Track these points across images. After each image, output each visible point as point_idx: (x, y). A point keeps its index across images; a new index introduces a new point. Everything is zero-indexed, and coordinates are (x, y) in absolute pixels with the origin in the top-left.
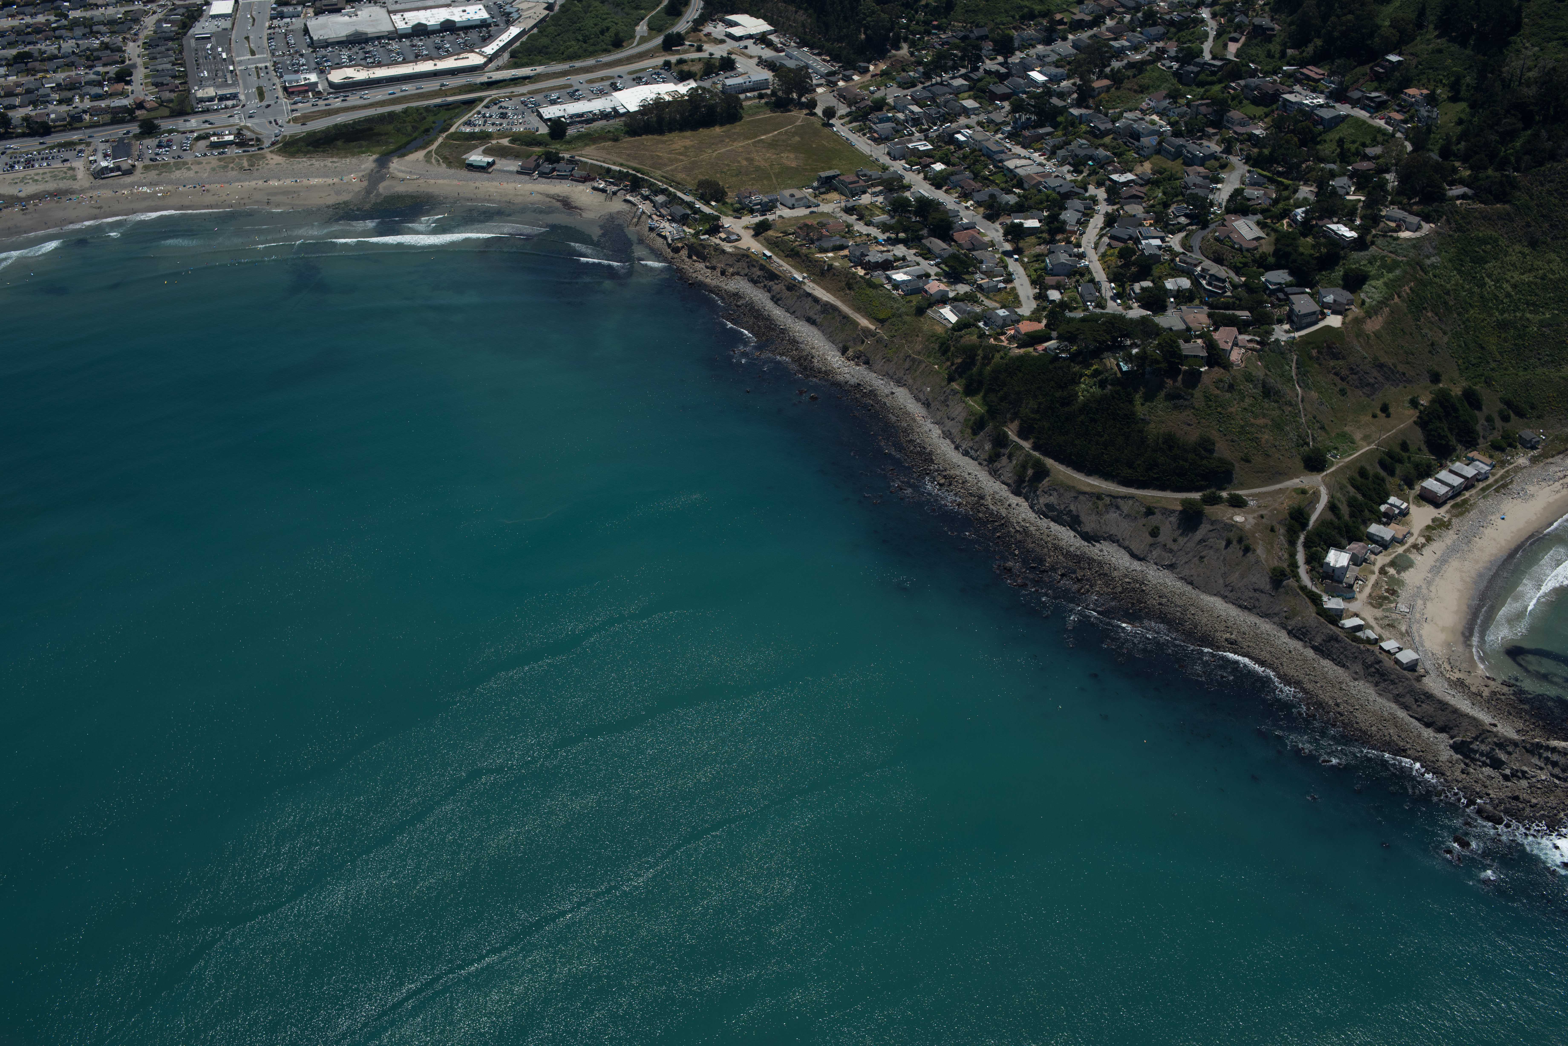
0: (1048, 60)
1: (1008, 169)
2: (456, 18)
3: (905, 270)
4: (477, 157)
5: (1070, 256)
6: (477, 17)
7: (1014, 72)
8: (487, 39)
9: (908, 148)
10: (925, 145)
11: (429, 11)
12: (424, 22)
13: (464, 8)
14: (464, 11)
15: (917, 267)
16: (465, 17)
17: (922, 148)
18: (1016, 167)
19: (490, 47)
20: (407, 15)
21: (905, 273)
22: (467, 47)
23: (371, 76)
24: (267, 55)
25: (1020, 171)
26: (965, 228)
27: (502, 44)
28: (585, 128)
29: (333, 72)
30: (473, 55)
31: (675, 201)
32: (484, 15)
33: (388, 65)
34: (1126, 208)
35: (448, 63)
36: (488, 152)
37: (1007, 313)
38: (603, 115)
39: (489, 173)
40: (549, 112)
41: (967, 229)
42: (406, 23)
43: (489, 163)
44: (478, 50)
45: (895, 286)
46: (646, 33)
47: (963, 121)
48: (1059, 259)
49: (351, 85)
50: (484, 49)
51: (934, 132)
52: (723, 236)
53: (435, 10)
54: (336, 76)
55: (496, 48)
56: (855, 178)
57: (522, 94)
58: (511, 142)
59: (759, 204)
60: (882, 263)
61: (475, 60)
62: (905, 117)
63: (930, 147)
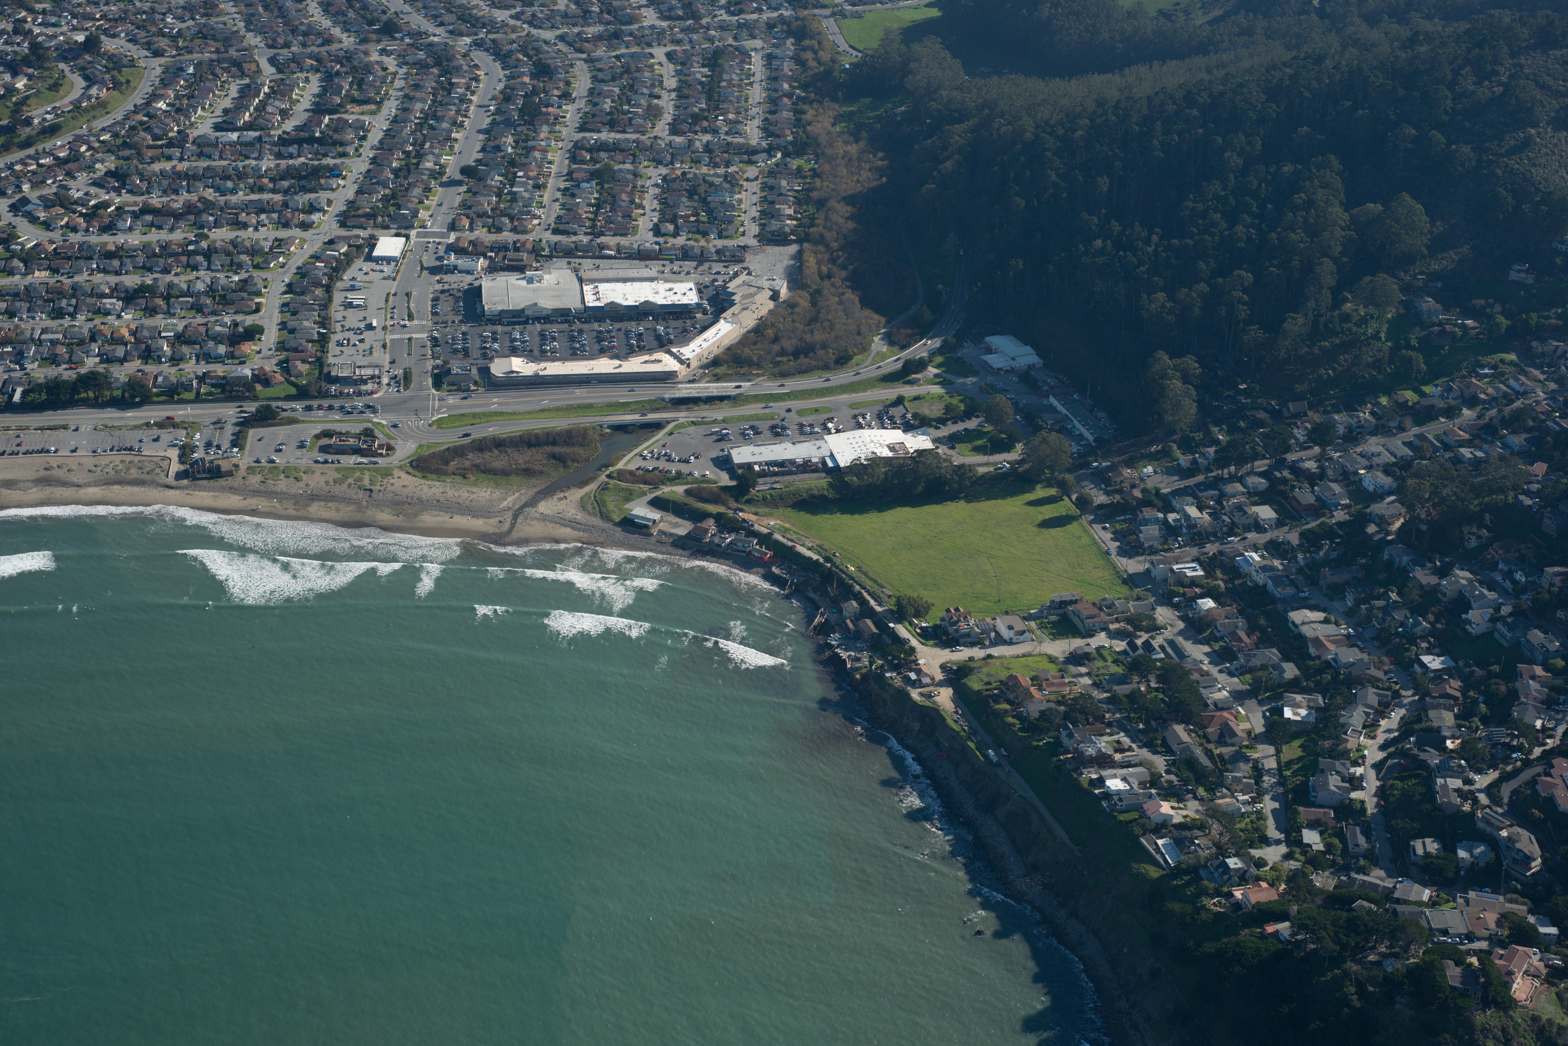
0: (1376, 460)
1: (1293, 623)
2: (659, 298)
3: (1124, 771)
4: (641, 510)
5: (1343, 778)
6: (685, 301)
7: (1330, 473)
8: (688, 335)
9: (1172, 570)
10: (1194, 569)
11: (629, 284)
12: (620, 299)
13: (671, 285)
14: (670, 290)
15: (1142, 768)
16: (670, 300)
17: (1190, 573)
18: (1303, 623)
19: (691, 346)
20: (603, 287)
21: (1124, 779)
22: (663, 344)
23: (541, 373)
24: (427, 323)
25: (1307, 631)
26: (1219, 707)
27: (705, 345)
28: (781, 484)
29: (496, 360)
30: (667, 356)
31: (866, 611)
32: (692, 298)
33: (563, 359)
34: (1432, 713)
35: (635, 365)
36: (657, 503)
37: (1240, 865)
38: (806, 467)
39: (651, 535)
40: (742, 455)
41: (1222, 709)
42: (598, 299)
43: (654, 521)
44: (674, 350)
45: (1108, 795)
46: (885, 349)
47: (1252, 536)
48: (1326, 783)
49: (514, 383)
50: (683, 350)
51: (1211, 549)
52: (913, 676)
53: (637, 285)
54: (498, 368)
55: (698, 350)
56: (1095, 611)
57: (715, 421)
58: (688, 492)
59: (968, 635)
60: (1097, 757)
61: (668, 364)
62: (1178, 521)
63: (1201, 573)
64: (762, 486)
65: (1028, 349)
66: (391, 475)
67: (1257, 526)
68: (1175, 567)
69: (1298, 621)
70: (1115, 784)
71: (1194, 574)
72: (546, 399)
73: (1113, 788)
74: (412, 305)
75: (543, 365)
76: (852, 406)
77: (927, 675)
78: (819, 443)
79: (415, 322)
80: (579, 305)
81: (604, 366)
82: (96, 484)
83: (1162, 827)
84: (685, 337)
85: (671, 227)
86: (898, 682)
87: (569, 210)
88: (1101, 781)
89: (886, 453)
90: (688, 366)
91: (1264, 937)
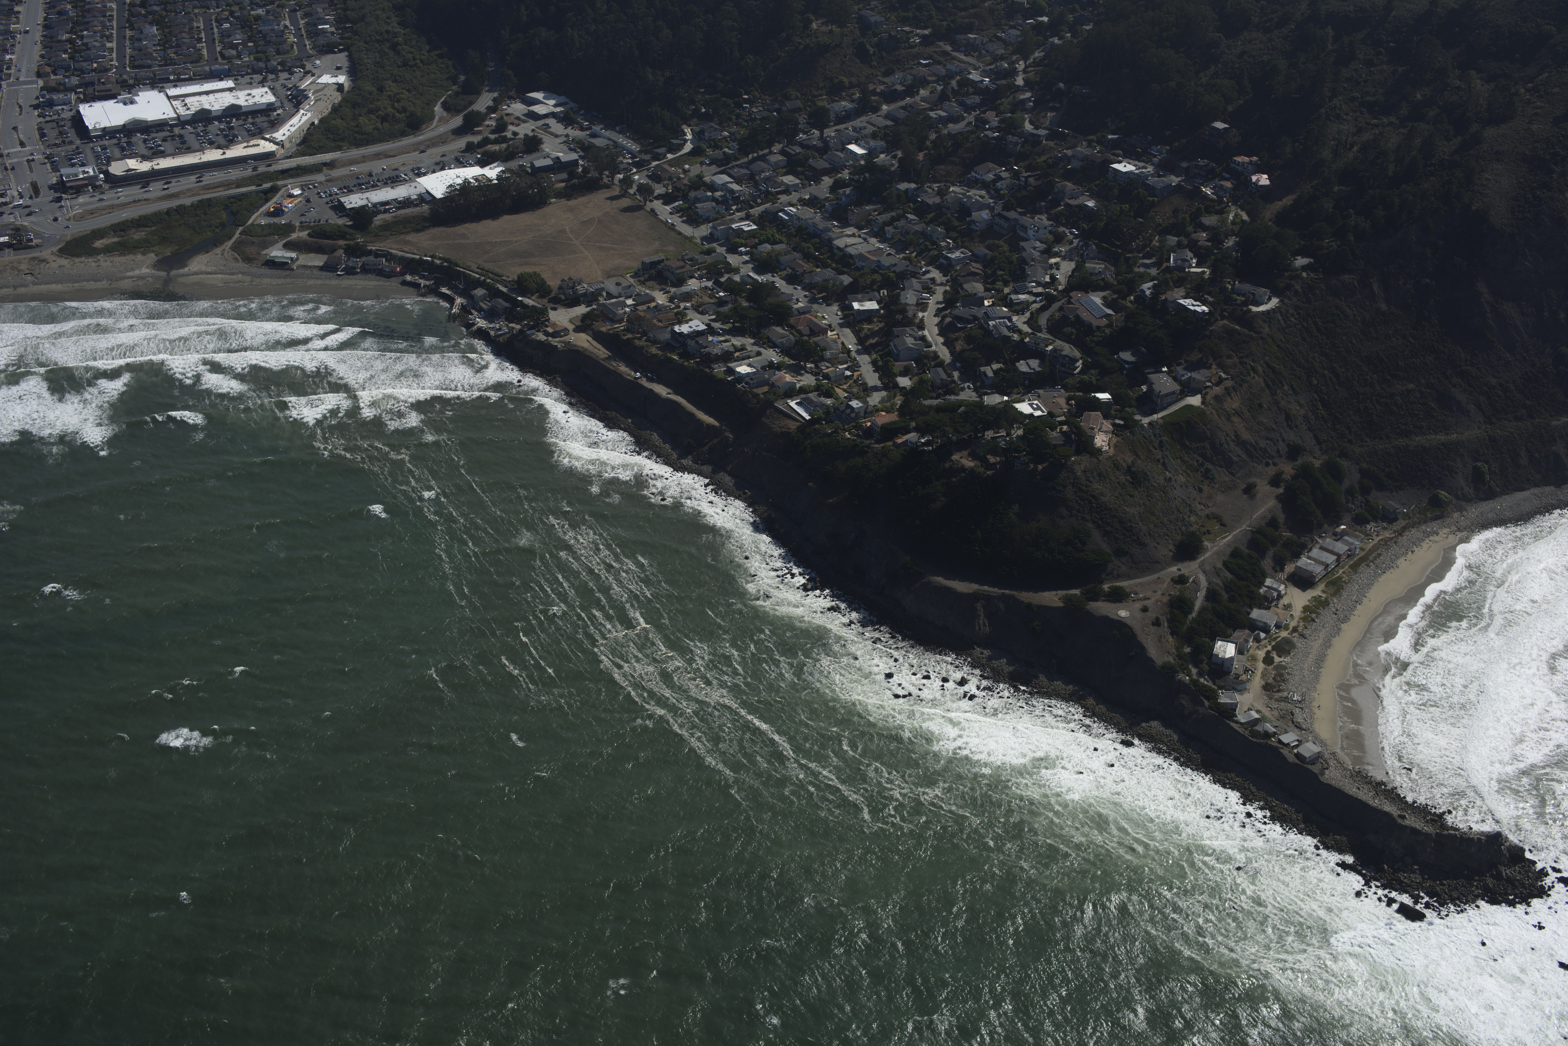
0: (864, 132)
1: (838, 248)
2: (242, 102)
3: (747, 361)
4: (277, 252)
5: (915, 339)
6: (263, 101)
7: (831, 145)
8: (276, 124)
9: (732, 228)
10: (749, 225)
11: (211, 95)
12: (207, 107)
13: (249, 92)
14: (249, 95)
15: (759, 358)
16: (251, 101)
17: (746, 229)
18: (846, 246)
19: (281, 132)
20: (189, 100)
21: (749, 365)
22: (255, 133)
23: (156, 167)
24: (39, 147)
25: (851, 251)
26: (801, 312)
27: (293, 129)
29: (113, 163)
30: (263, 142)
31: (494, 293)
32: (270, 98)
33: (173, 155)
34: (965, 286)
35: (237, 151)
36: (290, 246)
37: (860, 405)
38: (408, 203)
39: (293, 270)
40: (352, 201)
41: (804, 313)
42: (189, 109)
43: (292, 259)
44: (268, 136)
45: (741, 378)
46: (445, 114)
47: (783, 198)
48: (905, 343)
49: (135, 178)
50: (274, 135)
51: (756, 211)
52: (550, 330)
53: (219, 95)
54: (117, 168)
55: (287, 134)
56: (681, 263)
58: (312, 235)
59: (585, 295)
60: (722, 356)
61: (266, 146)
62: (725, 196)
63: (755, 227)
64: (377, 222)
65: (564, 98)
66: (46, 260)
67: (787, 190)
68: (733, 226)
69: (842, 245)
70: (743, 369)
71: (750, 228)
73: (743, 372)
74: (21, 136)
75: (155, 162)
77: (561, 328)
78: (413, 184)
79: (28, 148)
80: (173, 115)
81: (211, 155)
83: (791, 392)
85: (234, 52)
86: (539, 336)
87: (140, 50)
88: (731, 371)
89: (473, 183)
90: (283, 146)
91: (897, 446)
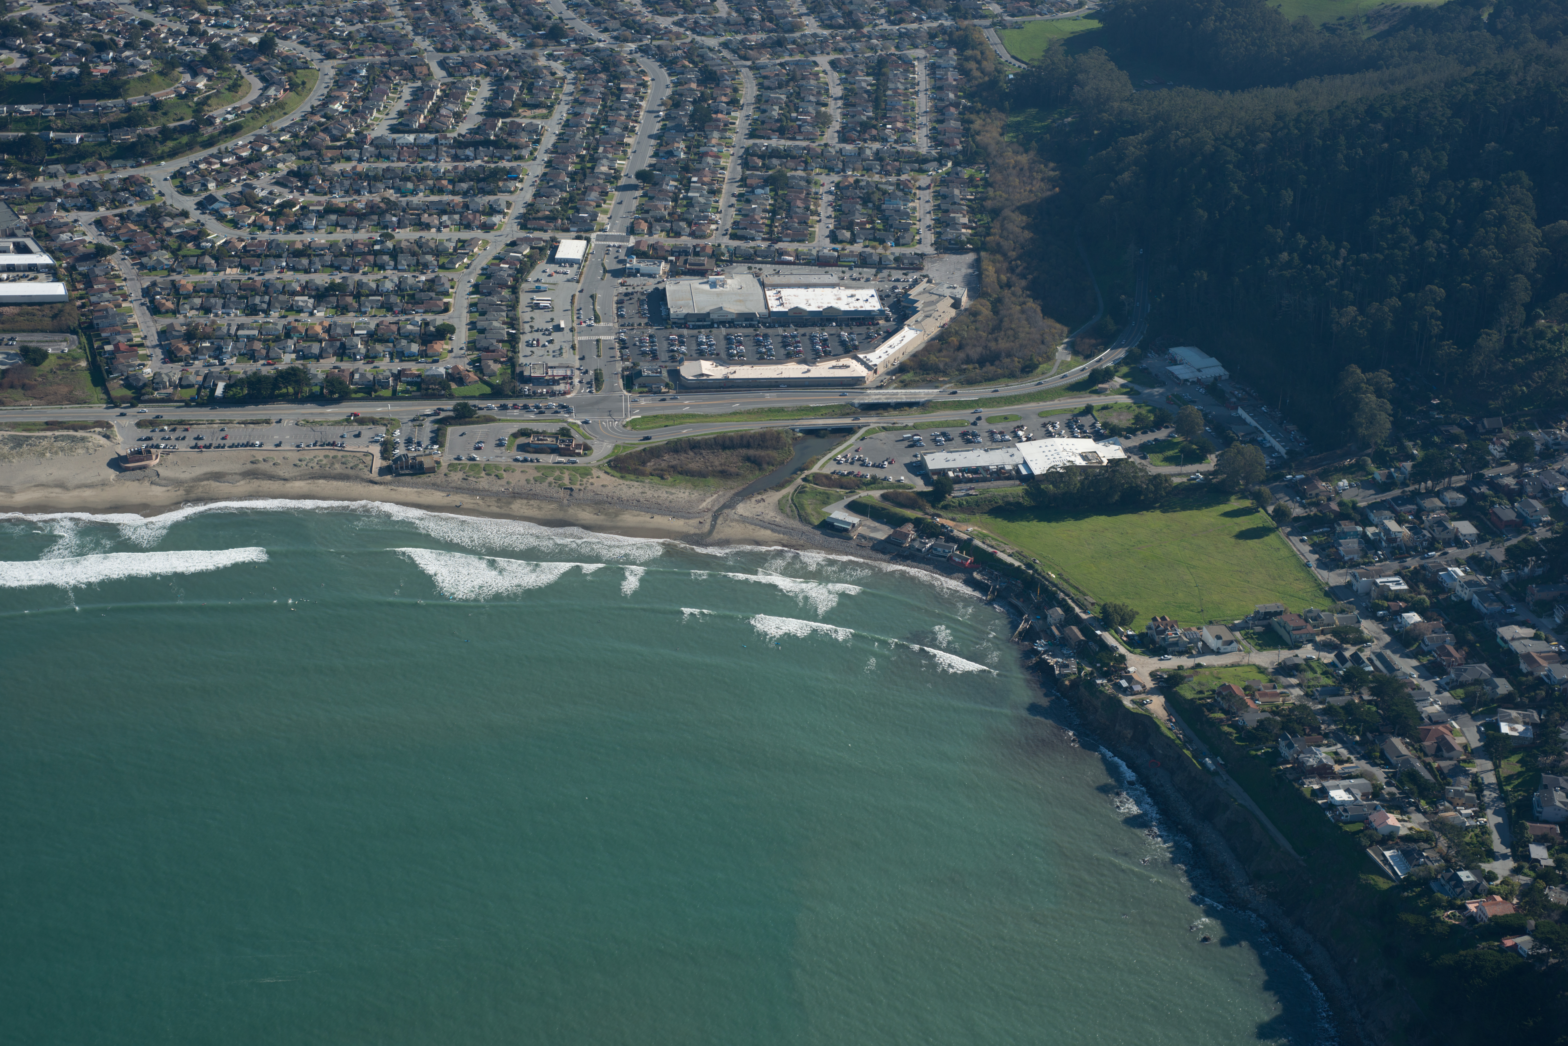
1: (1502, 638)
2: (842, 306)
3: (1346, 782)
4: (839, 514)
6: (867, 307)
7: (1529, 489)
8: (873, 341)
9: (1375, 583)
10: (1398, 583)
11: (810, 290)
12: (803, 305)
13: (852, 292)
14: (852, 296)
15: (1363, 779)
16: (853, 306)
17: (1394, 587)
18: (1513, 639)
19: (877, 353)
20: (785, 292)
21: (1348, 790)
22: (848, 349)
23: (731, 377)
24: (614, 325)
25: (1517, 647)
26: (1433, 720)
27: (891, 351)
28: (976, 490)
29: (686, 363)
30: (854, 362)
31: (1071, 618)
32: (874, 305)
33: (752, 363)
35: (823, 370)
36: (855, 507)
37: (1472, 878)
38: (1000, 474)
39: (851, 538)
40: (936, 461)
41: (1437, 723)
42: (782, 304)
43: (853, 525)
44: (861, 356)
45: (1332, 806)
46: (1069, 358)
47: (1452, 551)
48: (1552, 799)
49: (704, 386)
50: (869, 356)
51: (1412, 563)
52: (1124, 683)
53: (818, 290)
54: (688, 370)
55: (884, 357)
56: (1301, 623)
57: (906, 427)
58: (884, 497)
59: (1176, 644)
60: (1318, 768)
61: (856, 369)
62: (1378, 534)
63: (1404, 587)
64: (958, 492)
65: (1214, 361)
66: (590, 474)
67: (1458, 541)
68: (1378, 581)
69: (1508, 637)
70: (1339, 795)
71: (1398, 587)
72: (738, 402)
73: (1337, 798)
74: (597, 307)
75: (732, 368)
76: (1041, 415)
77: (1138, 683)
78: (1011, 450)
79: (602, 324)
80: (763, 310)
81: (793, 370)
82: (301, 478)
83: (1389, 839)
84: (871, 344)
85: (848, 234)
86: (1109, 689)
87: (745, 216)
88: (1324, 792)
89: (1080, 462)
90: (875, 372)
91: (1502, 950)
